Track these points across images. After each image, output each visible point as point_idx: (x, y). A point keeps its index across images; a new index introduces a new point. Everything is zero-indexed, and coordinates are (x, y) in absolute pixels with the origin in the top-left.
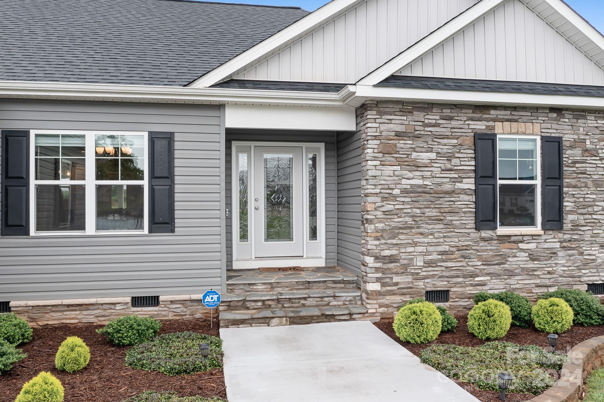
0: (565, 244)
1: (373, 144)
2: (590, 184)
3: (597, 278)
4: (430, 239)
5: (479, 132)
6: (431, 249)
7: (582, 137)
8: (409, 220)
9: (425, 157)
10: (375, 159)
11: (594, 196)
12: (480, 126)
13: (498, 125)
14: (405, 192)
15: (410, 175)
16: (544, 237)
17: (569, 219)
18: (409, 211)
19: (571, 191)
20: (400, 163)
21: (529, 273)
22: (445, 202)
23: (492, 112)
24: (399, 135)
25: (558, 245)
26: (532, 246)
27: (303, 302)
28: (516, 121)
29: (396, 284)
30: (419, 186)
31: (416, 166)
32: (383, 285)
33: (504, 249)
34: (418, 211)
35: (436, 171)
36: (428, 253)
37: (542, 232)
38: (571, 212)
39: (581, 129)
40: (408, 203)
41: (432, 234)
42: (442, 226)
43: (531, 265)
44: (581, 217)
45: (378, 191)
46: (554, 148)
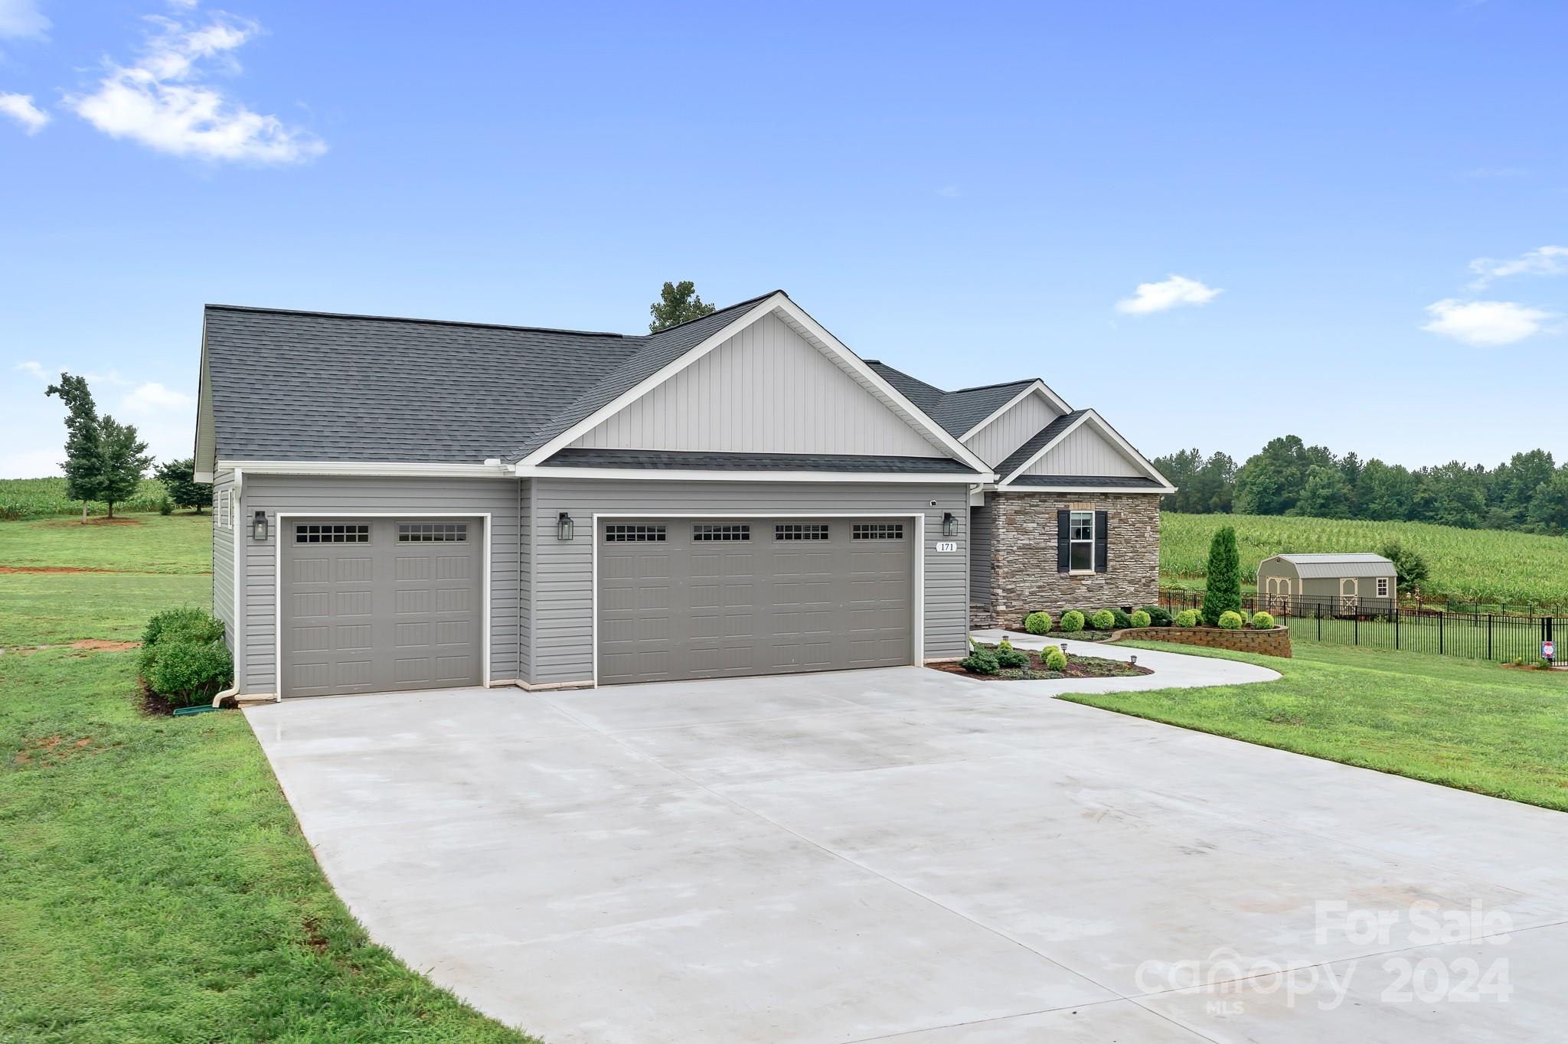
0: (1108, 581)
1: (1003, 518)
2: (1123, 542)
3: (1126, 603)
4: (1032, 578)
5: (1061, 509)
6: (1033, 584)
7: (1119, 511)
8: (1021, 566)
9: (1031, 526)
10: (1004, 528)
11: (1125, 550)
12: (1061, 505)
13: (1071, 504)
14: (1019, 548)
15: (1022, 538)
16: (1096, 577)
17: (1111, 564)
18: (1022, 560)
19: (1112, 546)
20: (1017, 530)
21: (1087, 599)
22: (1041, 555)
23: (1068, 496)
24: (1017, 513)
25: (1104, 582)
26: (1089, 582)
28: (1081, 502)
29: (1014, 606)
30: (1027, 545)
31: (1026, 532)
33: (1074, 584)
34: (1026, 560)
35: (1037, 535)
36: (1032, 587)
37: (1095, 573)
38: (1111, 560)
39: (1119, 506)
41: (1034, 575)
42: (1039, 570)
43: (1089, 595)
46: (1102, 518)
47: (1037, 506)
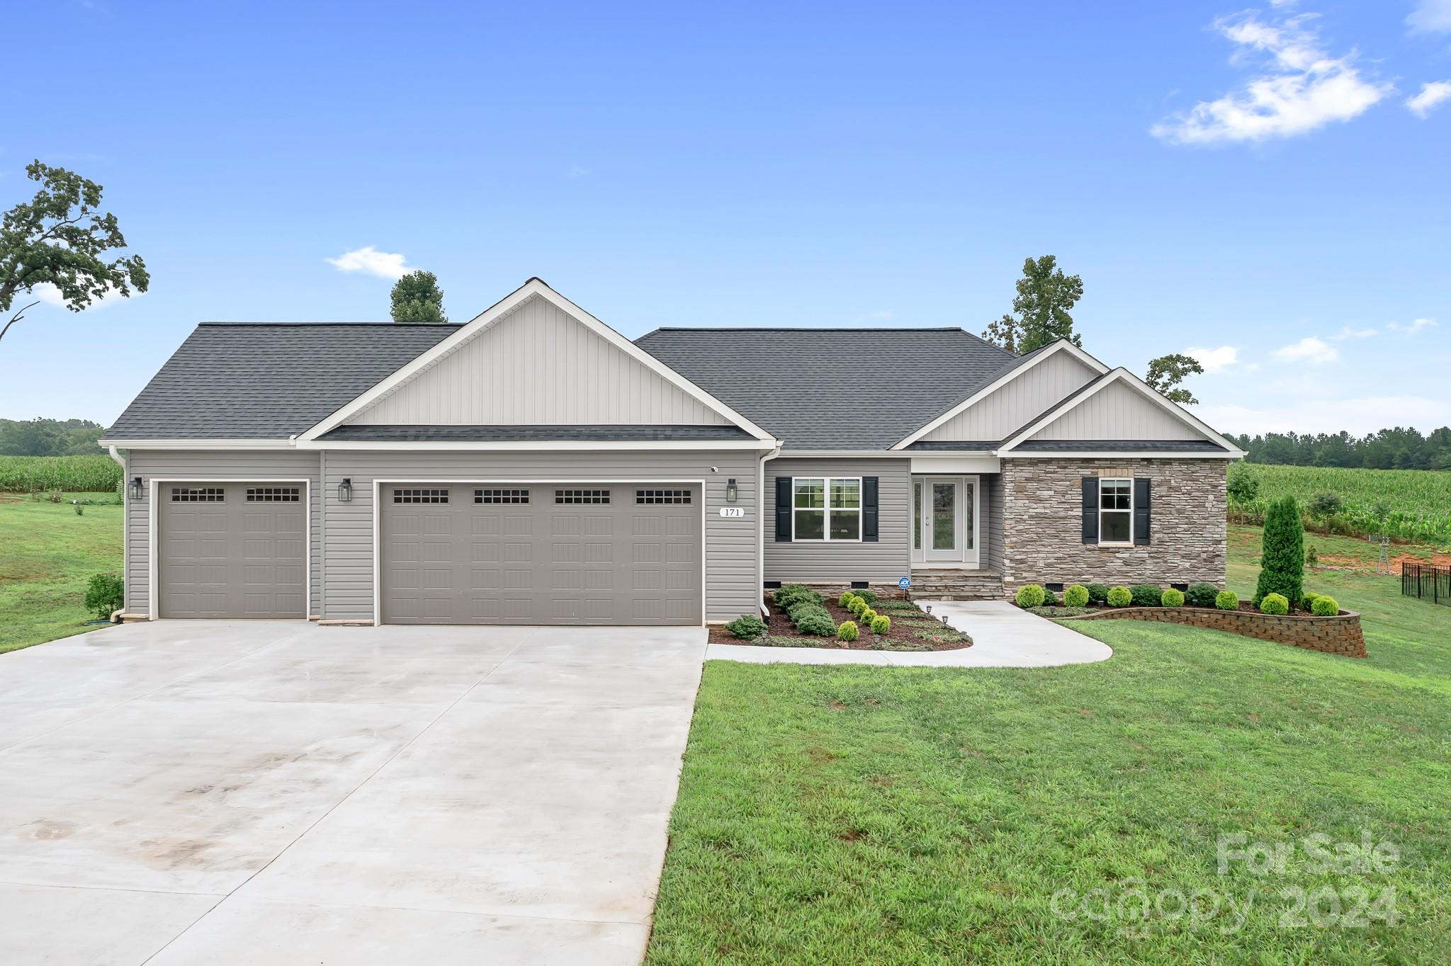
0: (1152, 555)
1: (1010, 483)
2: (1174, 511)
3: (1179, 580)
4: (1049, 549)
5: (1086, 476)
6: (1050, 555)
7: (1167, 478)
8: (1035, 537)
9: (1046, 494)
10: (1011, 495)
11: (1177, 521)
12: (1087, 472)
13: (1101, 471)
14: (1031, 517)
15: (1035, 506)
16: (1136, 549)
17: (1155, 537)
18: (1034, 530)
19: (1158, 517)
20: (1029, 498)
21: (1124, 574)
22: (1060, 525)
23: (1096, 462)
24: (1027, 479)
25: (1147, 555)
26: (1126, 555)
27: (962, 588)
28: (1114, 468)
29: (1025, 578)
30: (1041, 513)
31: (1040, 501)
32: (1016, 578)
33: (1104, 557)
34: (1041, 530)
35: (1054, 504)
36: (1048, 558)
37: (1133, 546)
38: (1156, 532)
39: (1167, 472)
40: (1033, 525)
41: (1050, 546)
42: (1058, 540)
43: (1125, 569)
44: (1166, 535)
45: (1013, 517)
46: (1144, 487)
47: (1056, 472)
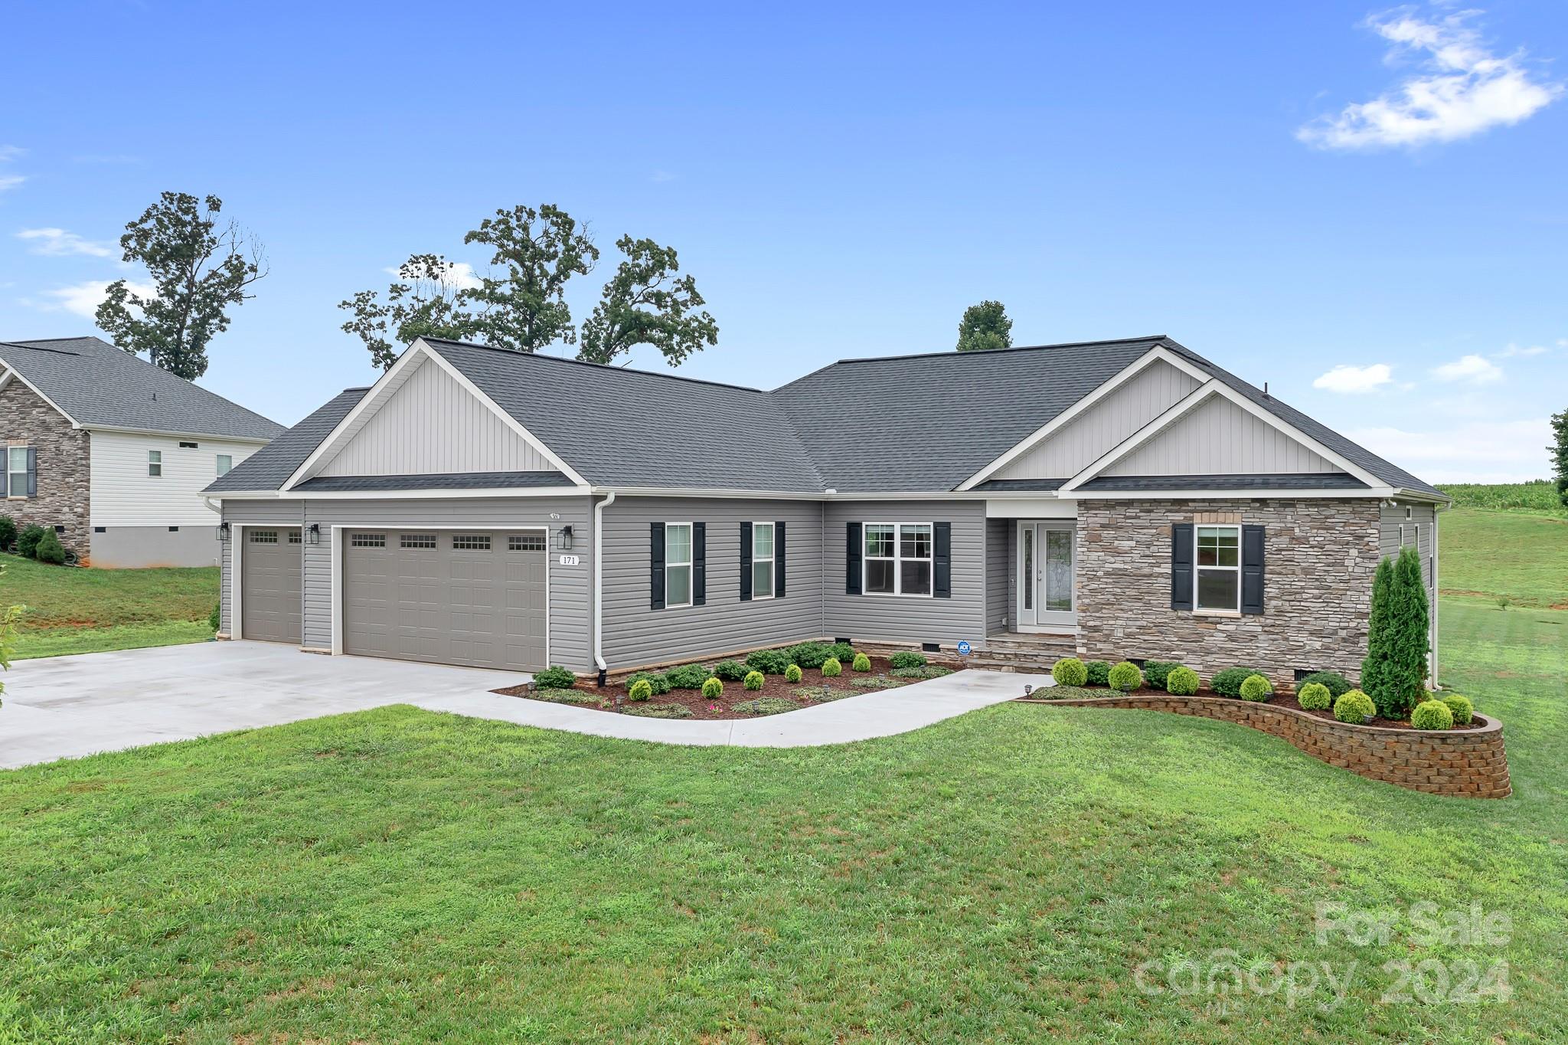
7: (1289, 525)
8: (1112, 599)
10: (1083, 546)
12: (1179, 517)
13: (1197, 516)
14: (1107, 574)
17: (1271, 606)
18: (1111, 590)
19: (1275, 578)
20: (1104, 549)
21: (1229, 652)
23: (1190, 504)
24: (1103, 526)
26: (1231, 628)
28: (1215, 511)
29: (1100, 650)
30: (1120, 569)
31: (1118, 553)
32: (1089, 649)
34: (1119, 590)
36: (1127, 626)
39: (1289, 517)
41: (1131, 610)
42: (1140, 604)
43: (1229, 645)
46: (1255, 536)
47: (1139, 518)
